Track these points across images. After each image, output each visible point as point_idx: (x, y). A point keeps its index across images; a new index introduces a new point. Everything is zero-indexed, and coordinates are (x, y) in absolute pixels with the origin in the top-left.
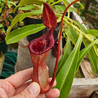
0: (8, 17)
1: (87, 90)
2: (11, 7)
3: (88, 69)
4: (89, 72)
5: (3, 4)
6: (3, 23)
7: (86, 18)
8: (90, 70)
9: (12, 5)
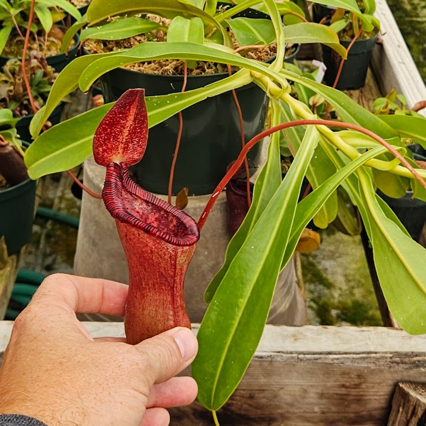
0: (40, 73)
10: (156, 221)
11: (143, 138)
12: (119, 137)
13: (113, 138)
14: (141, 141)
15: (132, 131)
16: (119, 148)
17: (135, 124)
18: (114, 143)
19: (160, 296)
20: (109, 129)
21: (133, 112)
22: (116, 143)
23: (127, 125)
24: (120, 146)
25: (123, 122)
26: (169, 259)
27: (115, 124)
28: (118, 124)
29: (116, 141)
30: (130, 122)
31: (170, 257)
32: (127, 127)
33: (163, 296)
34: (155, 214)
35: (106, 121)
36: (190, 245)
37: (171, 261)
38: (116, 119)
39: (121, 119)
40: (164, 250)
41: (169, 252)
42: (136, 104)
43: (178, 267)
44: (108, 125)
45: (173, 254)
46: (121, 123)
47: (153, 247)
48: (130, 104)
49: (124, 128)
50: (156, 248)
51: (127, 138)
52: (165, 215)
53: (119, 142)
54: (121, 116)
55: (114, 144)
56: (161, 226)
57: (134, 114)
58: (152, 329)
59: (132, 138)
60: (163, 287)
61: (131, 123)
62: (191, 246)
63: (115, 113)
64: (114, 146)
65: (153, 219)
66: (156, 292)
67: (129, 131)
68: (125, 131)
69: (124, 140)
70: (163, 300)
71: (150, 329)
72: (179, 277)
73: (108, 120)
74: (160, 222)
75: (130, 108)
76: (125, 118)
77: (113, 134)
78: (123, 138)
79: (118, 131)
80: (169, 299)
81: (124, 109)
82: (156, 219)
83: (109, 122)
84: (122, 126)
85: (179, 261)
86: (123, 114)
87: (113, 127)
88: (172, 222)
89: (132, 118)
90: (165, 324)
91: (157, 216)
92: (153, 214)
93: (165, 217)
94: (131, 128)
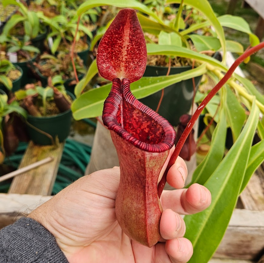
1: (253, 238)
2: (82, 38)
3: (253, 191)
4: (256, 197)
5: (62, 31)
6: (62, 74)
7: (251, 74)
8: (257, 193)
9: (82, 35)
10: (148, 128)
11: (142, 59)
12: (119, 56)
13: (114, 56)
14: (141, 62)
15: (131, 51)
16: (121, 66)
17: (133, 45)
18: (116, 61)
19: (135, 191)
20: (110, 48)
21: (127, 32)
22: (118, 62)
23: (124, 45)
24: (121, 64)
25: (120, 42)
26: (139, 163)
27: (114, 44)
28: (116, 44)
29: (118, 59)
30: (126, 43)
31: (140, 160)
32: (124, 47)
33: (138, 192)
34: (147, 122)
35: (104, 40)
36: (159, 152)
37: (140, 164)
38: (114, 40)
39: (118, 39)
40: (134, 154)
41: (138, 156)
42: (128, 25)
43: (148, 170)
44: (108, 45)
45: (142, 158)
46: (119, 43)
47: (126, 150)
48: (123, 24)
49: (122, 48)
50: (128, 150)
51: (126, 57)
52: (155, 124)
53: (120, 60)
54: (117, 36)
55: (116, 63)
56: (150, 132)
57: (128, 35)
58: (127, 217)
59: (133, 59)
60: (138, 185)
61: (128, 44)
62: (161, 154)
63: (112, 33)
64: (116, 64)
65: (146, 126)
66: (132, 187)
67: (127, 51)
68: (123, 51)
69: (124, 59)
70: (137, 195)
71: (126, 217)
72: (150, 179)
73: (107, 40)
74: (150, 129)
75: (123, 29)
76: (121, 38)
77: (114, 53)
78: (122, 57)
79: (117, 50)
80: (142, 195)
81: (119, 29)
82: (148, 127)
83: (108, 42)
84: (120, 46)
85: (149, 165)
86: (119, 34)
87: (112, 46)
88: (159, 130)
89: (128, 38)
90: (137, 215)
91: (149, 124)
92: (146, 122)
93: (155, 125)
94: (129, 48)
